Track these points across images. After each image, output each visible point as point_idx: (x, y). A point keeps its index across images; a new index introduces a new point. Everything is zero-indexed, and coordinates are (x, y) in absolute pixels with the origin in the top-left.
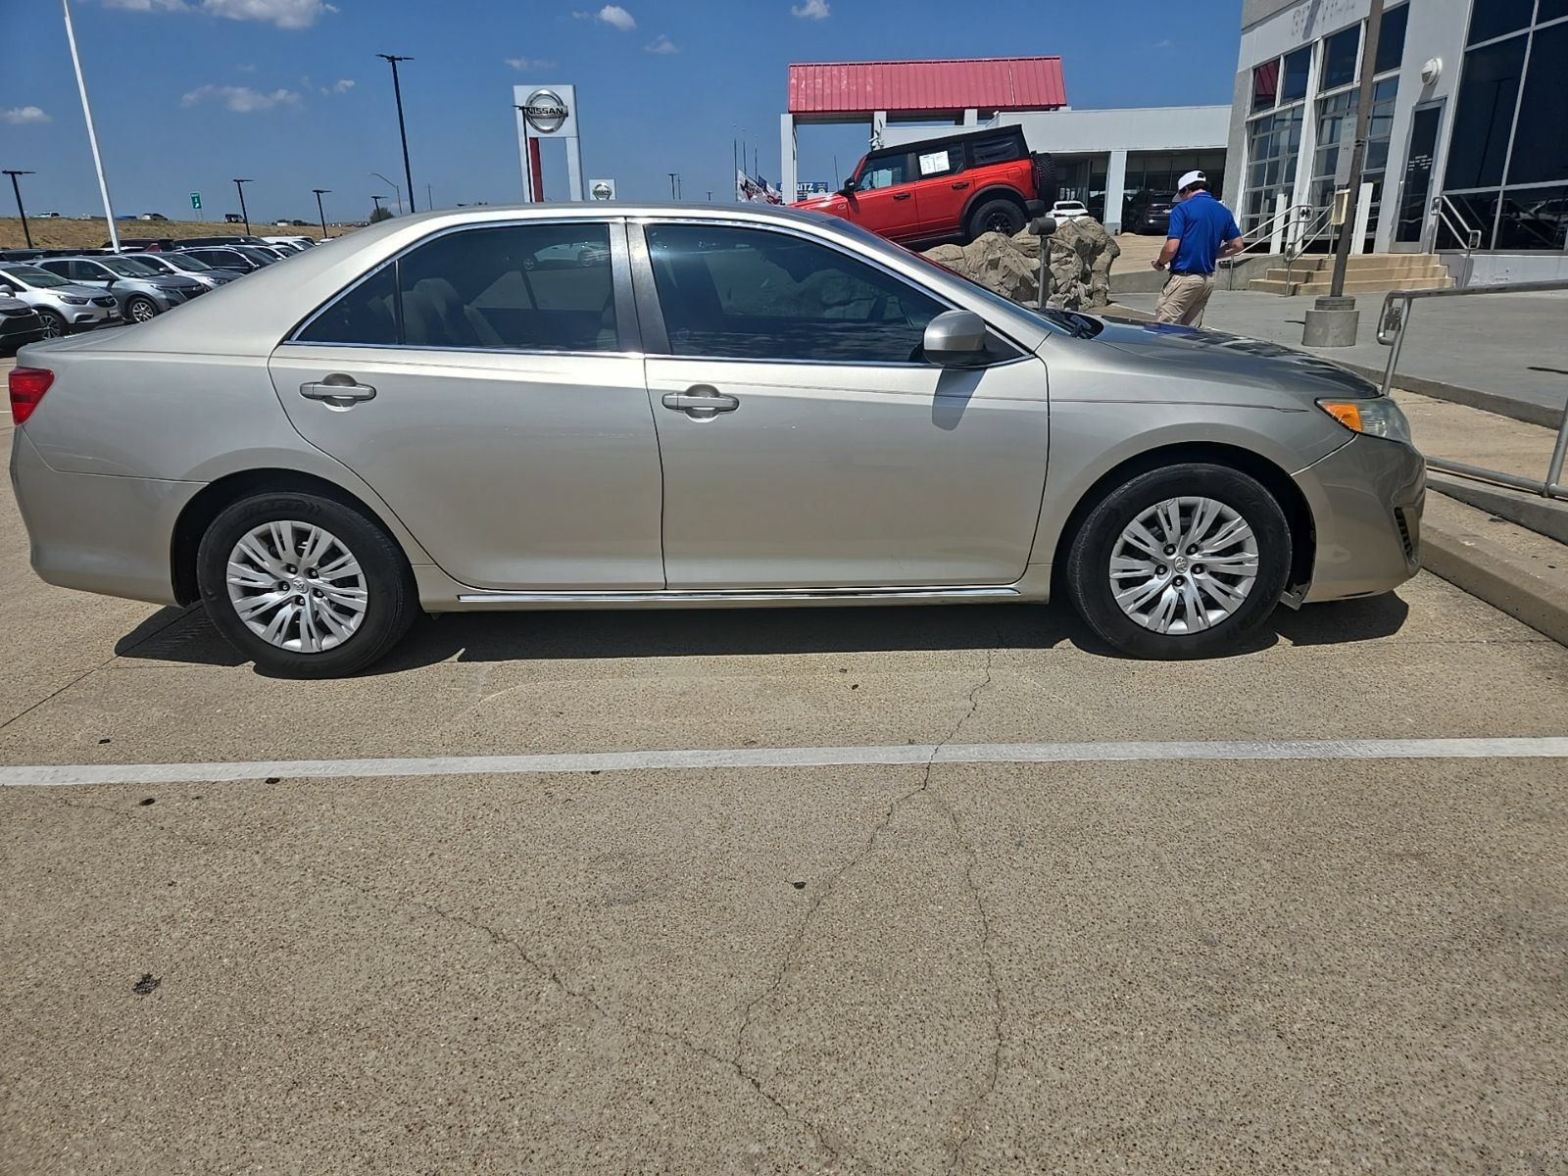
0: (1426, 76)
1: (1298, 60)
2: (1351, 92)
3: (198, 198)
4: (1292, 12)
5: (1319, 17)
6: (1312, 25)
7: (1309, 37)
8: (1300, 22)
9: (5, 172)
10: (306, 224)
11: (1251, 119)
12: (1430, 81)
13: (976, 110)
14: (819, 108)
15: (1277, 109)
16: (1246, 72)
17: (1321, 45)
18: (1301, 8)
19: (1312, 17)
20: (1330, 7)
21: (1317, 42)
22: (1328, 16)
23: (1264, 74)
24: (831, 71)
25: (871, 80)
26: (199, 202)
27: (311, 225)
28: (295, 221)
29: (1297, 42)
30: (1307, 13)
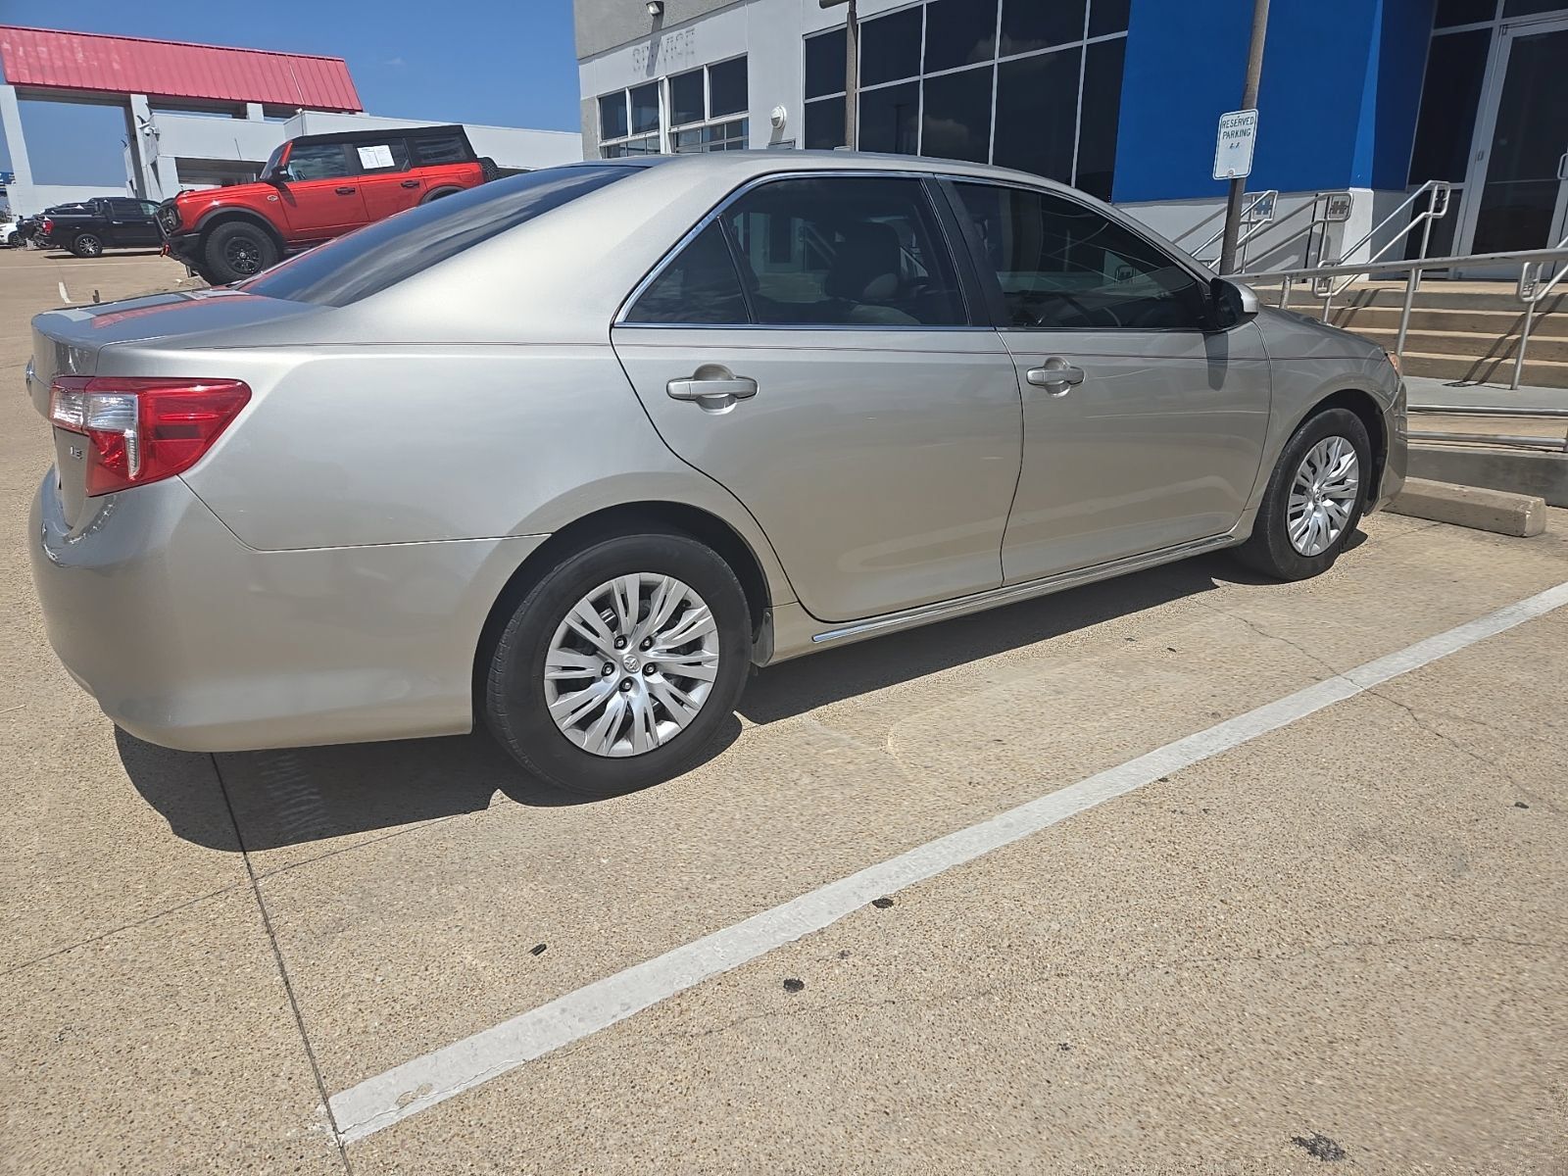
0: (775, 121)
1: (646, 95)
2: (702, 128)
4: (631, 49)
5: (660, 56)
6: (654, 65)
7: (652, 75)
8: (641, 60)
11: (604, 144)
12: (779, 126)
13: (261, 105)
14: (52, 83)
15: (630, 137)
16: (591, 100)
17: (666, 82)
18: (639, 47)
19: (653, 57)
20: (670, 50)
21: (662, 81)
22: (668, 58)
23: (611, 104)
24: (58, 39)
25: (116, 57)
29: (641, 78)
30: (647, 53)
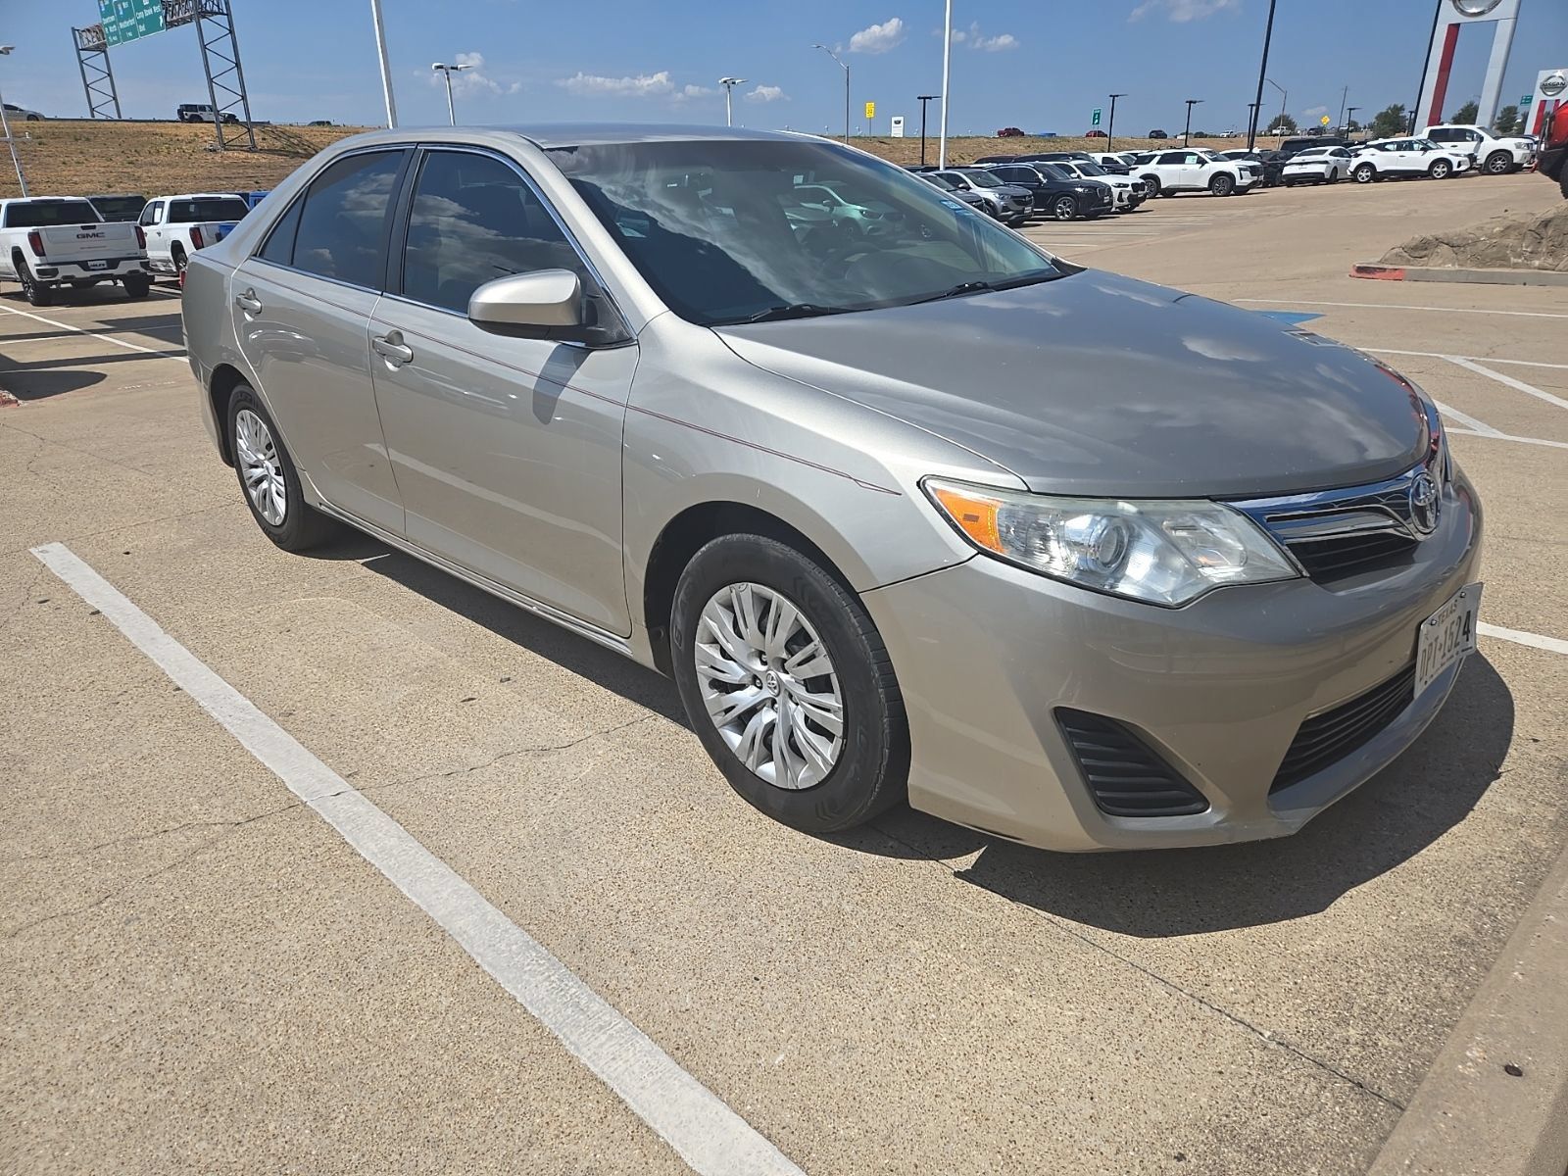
3: (1099, 114)
9: (919, 98)
10: (1206, 136)
26: (1098, 118)
27: (1211, 137)
28: (1197, 133)
